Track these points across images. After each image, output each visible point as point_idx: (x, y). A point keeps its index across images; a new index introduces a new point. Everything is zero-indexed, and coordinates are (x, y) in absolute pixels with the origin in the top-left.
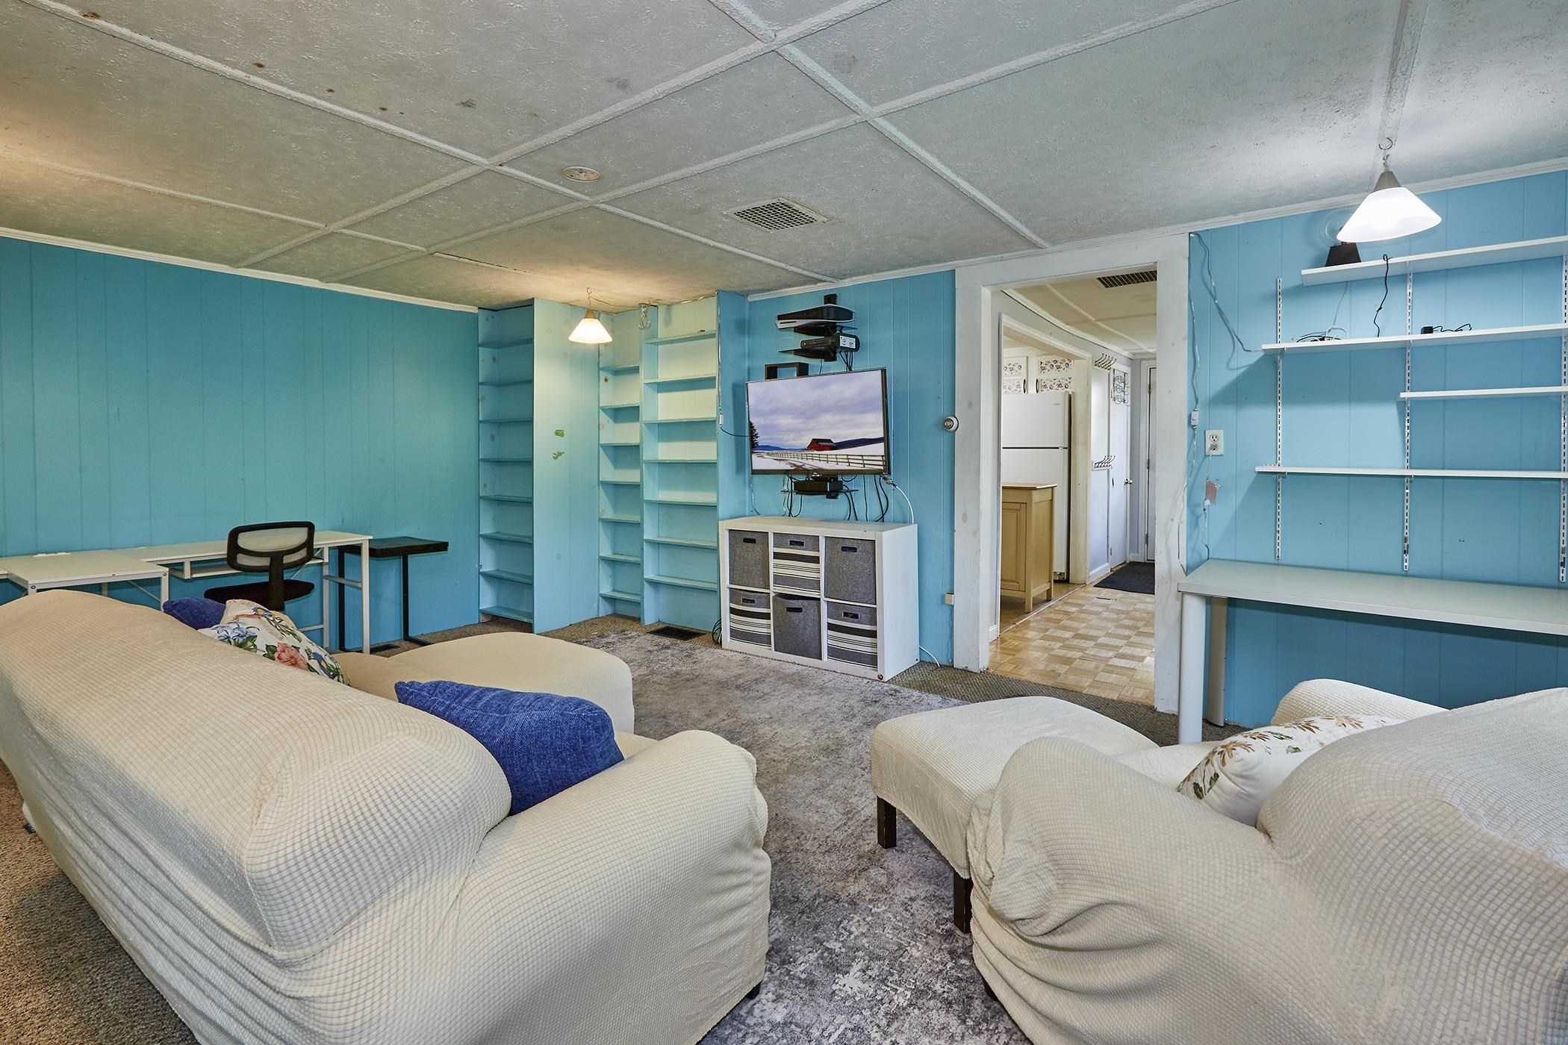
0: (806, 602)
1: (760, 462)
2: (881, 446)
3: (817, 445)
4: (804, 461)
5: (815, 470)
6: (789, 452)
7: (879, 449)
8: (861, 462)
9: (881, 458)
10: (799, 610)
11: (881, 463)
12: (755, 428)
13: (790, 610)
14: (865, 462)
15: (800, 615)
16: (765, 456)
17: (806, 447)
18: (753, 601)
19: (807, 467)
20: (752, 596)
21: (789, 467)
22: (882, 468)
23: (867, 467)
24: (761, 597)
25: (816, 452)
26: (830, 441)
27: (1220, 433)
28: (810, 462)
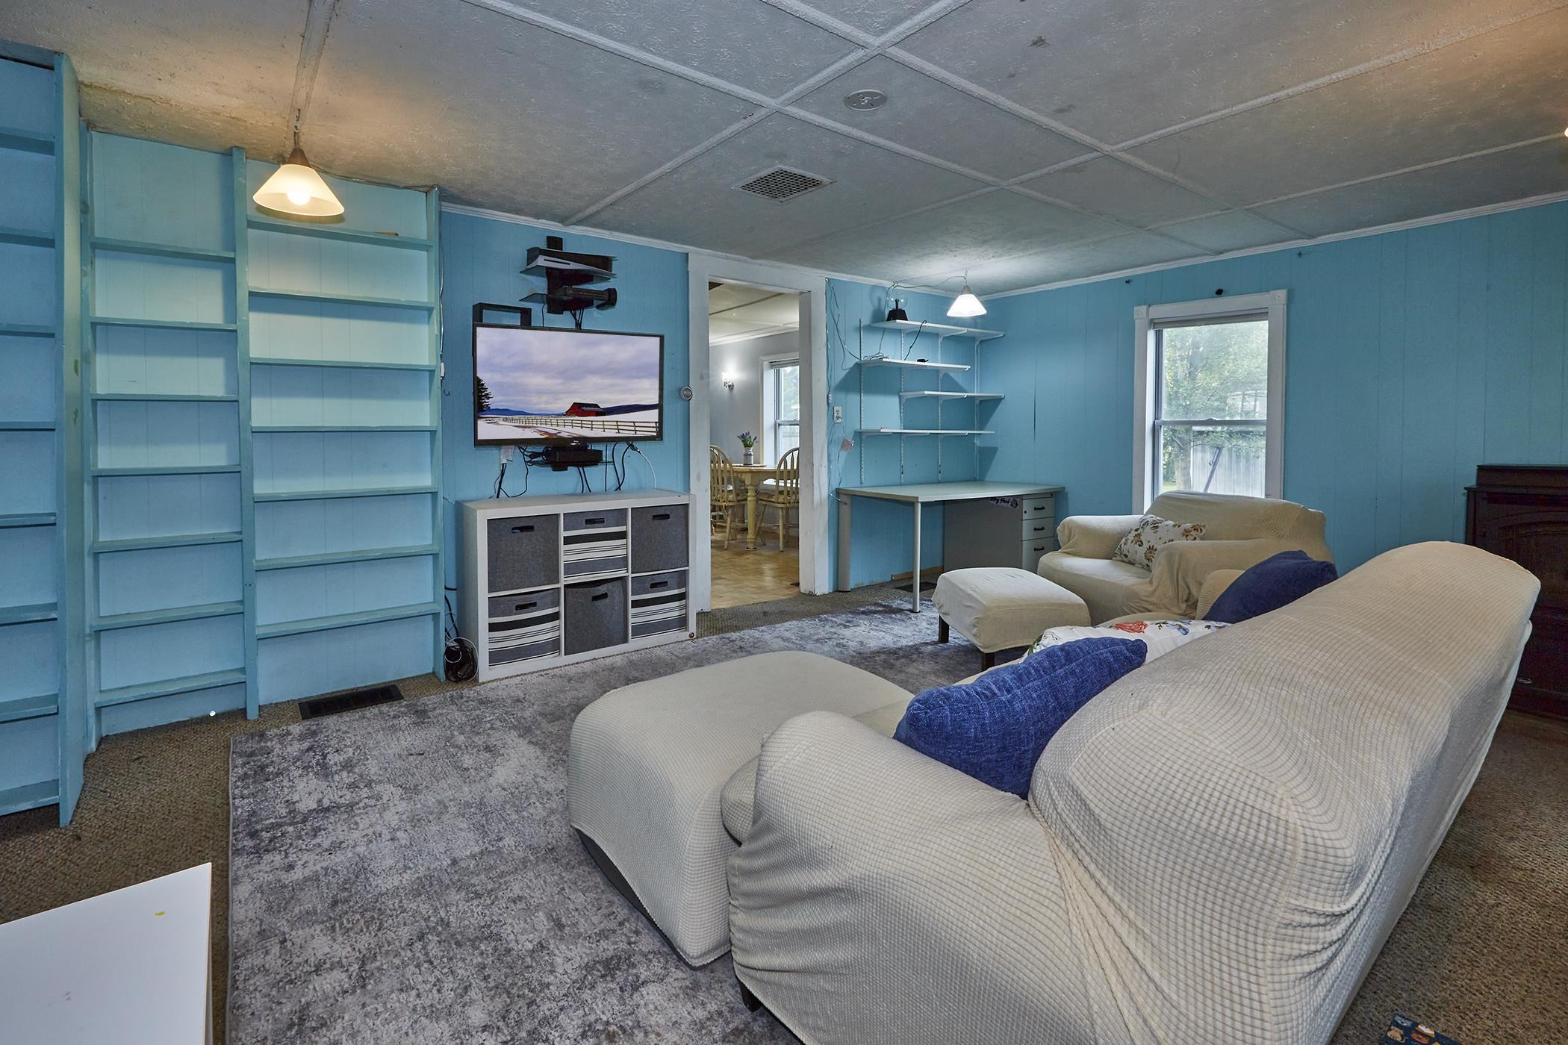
0: (609, 585)
1: (487, 430)
2: (656, 412)
3: (578, 409)
4: (561, 428)
5: (575, 438)
6: (538, 417)
7: (653, 415)
8: (633, 428)
9: (654, 425)
10: (605, 596)
11: (654, 430)
12: (486, 386)
13: (596, 598)
14: (637, 429)
15: (607, 601)
16: (501, 422)
17: (564, 412)
18: (534, 604)
19: (564, 435)
20: (534, 598)
21: (537, 436)
22: (655, 434)
23: (639, 434)
24: (545, 596)
25: (577, 418)
26: (596, 406)
27: (840, 408)
28: (569, 429)
